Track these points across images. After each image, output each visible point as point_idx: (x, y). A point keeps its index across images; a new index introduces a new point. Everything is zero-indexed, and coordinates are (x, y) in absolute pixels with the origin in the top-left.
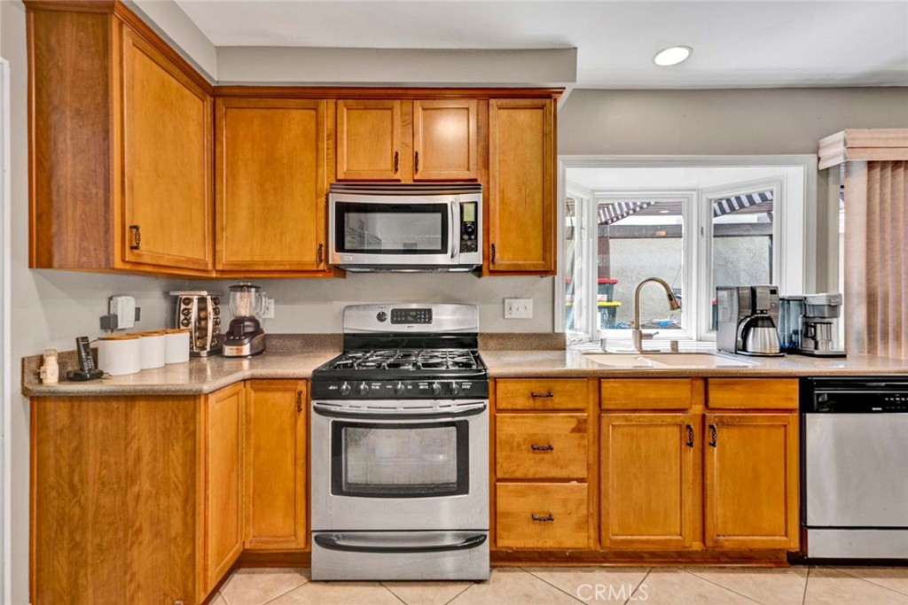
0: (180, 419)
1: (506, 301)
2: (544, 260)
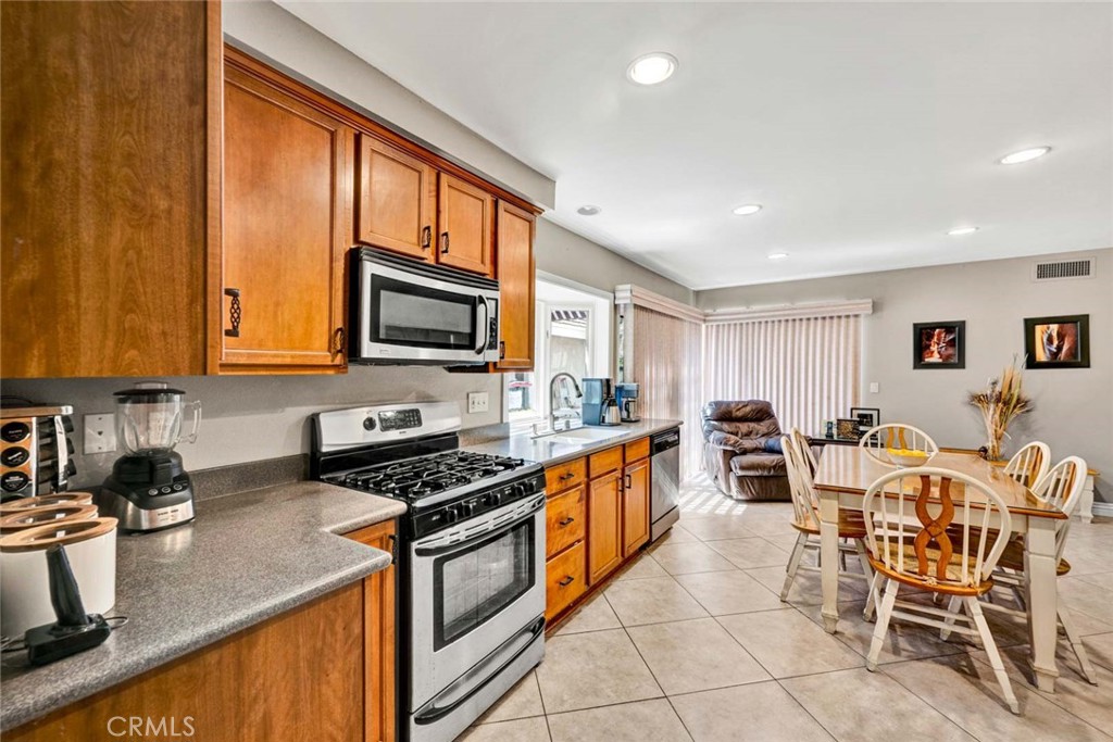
0: (339, 627)
1: (471, 395)
2: (529, 358)
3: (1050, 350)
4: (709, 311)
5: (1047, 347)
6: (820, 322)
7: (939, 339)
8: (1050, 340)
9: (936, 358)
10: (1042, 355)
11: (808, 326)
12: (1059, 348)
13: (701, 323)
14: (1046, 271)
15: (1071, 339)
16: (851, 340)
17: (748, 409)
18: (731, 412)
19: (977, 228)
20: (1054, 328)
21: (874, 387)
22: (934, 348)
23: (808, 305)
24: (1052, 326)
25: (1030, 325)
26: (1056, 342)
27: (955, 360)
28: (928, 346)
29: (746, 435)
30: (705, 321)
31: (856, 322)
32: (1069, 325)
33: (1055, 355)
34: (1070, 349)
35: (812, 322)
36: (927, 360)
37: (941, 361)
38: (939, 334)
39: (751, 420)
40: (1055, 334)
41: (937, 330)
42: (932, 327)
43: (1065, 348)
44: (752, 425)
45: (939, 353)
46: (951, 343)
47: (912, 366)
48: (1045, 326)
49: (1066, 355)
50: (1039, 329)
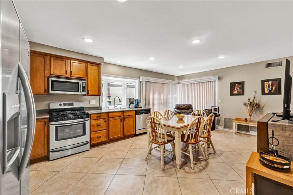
1: (90, 101)
2: (98, 93)
3: (269, 89)
4: (181, 81)
5: (268, 88)
6: (206, 83)
7: (237, 87)
8: (269, 86)
9: (236, 92)
10: (266, 91)
11: (203, 84)
12: (272, 89)
13: (178, 84)
14: (269, 65)
15: (275, 86)
16: (213, 88)
17: (185, 106)
18: (180, 107)
19: (225, 57)
20: (270, 82)
21: (220, 101)
22: (236, 89)
23: (203, 79)
24: (269, 82)
25: (263, 82)
26: (271, 87)
27: (241, 93)
28: (234, 89)
29: (184, 113)
30: (179, 84)
31: (215, 83)
32: (275, 81)
33: (270, 91)
34: (275, 89)
35: (204, 83)
36: (234, 93)
37: (237, 93)
38: (237, 85)
39: (186, 109)
40: (270, 85)
41: (237, 84)
42: (235, 83)
43: (274, 89)
44: (186, 110)
45: (237, 91)
46: (240, 88)
47: (230, 95)
48: (268, 82)
49: (274, 91)
50: (266, 83)
